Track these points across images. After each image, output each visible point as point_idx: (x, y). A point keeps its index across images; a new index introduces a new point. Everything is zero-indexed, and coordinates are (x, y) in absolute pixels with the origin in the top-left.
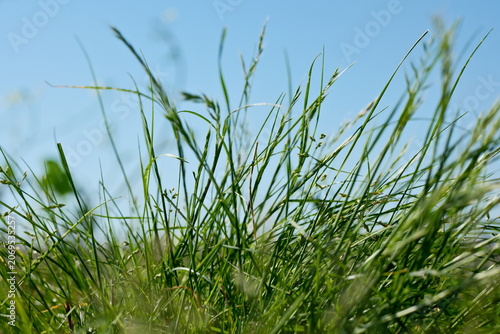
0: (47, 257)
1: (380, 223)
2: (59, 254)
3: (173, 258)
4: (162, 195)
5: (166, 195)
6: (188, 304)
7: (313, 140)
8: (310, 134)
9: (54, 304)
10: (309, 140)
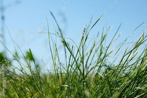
0: (26, 81)
1: (124, 73)
2: (30, 80)
3: (63, 82)
4: (60, 64)
5: (61, 64)
6: (67, 96)
7: (104, 48)
8: (103, 47)
9: (28, 95)
10: (103, 48)
